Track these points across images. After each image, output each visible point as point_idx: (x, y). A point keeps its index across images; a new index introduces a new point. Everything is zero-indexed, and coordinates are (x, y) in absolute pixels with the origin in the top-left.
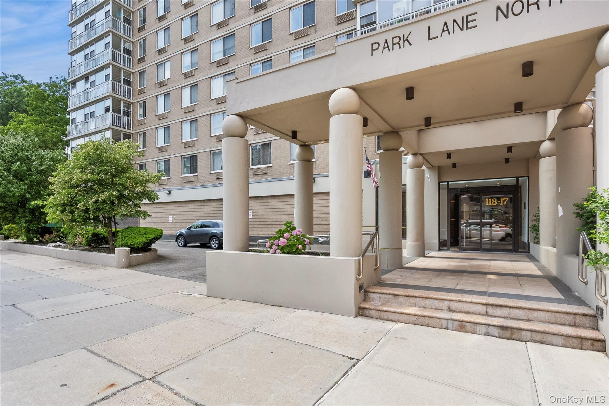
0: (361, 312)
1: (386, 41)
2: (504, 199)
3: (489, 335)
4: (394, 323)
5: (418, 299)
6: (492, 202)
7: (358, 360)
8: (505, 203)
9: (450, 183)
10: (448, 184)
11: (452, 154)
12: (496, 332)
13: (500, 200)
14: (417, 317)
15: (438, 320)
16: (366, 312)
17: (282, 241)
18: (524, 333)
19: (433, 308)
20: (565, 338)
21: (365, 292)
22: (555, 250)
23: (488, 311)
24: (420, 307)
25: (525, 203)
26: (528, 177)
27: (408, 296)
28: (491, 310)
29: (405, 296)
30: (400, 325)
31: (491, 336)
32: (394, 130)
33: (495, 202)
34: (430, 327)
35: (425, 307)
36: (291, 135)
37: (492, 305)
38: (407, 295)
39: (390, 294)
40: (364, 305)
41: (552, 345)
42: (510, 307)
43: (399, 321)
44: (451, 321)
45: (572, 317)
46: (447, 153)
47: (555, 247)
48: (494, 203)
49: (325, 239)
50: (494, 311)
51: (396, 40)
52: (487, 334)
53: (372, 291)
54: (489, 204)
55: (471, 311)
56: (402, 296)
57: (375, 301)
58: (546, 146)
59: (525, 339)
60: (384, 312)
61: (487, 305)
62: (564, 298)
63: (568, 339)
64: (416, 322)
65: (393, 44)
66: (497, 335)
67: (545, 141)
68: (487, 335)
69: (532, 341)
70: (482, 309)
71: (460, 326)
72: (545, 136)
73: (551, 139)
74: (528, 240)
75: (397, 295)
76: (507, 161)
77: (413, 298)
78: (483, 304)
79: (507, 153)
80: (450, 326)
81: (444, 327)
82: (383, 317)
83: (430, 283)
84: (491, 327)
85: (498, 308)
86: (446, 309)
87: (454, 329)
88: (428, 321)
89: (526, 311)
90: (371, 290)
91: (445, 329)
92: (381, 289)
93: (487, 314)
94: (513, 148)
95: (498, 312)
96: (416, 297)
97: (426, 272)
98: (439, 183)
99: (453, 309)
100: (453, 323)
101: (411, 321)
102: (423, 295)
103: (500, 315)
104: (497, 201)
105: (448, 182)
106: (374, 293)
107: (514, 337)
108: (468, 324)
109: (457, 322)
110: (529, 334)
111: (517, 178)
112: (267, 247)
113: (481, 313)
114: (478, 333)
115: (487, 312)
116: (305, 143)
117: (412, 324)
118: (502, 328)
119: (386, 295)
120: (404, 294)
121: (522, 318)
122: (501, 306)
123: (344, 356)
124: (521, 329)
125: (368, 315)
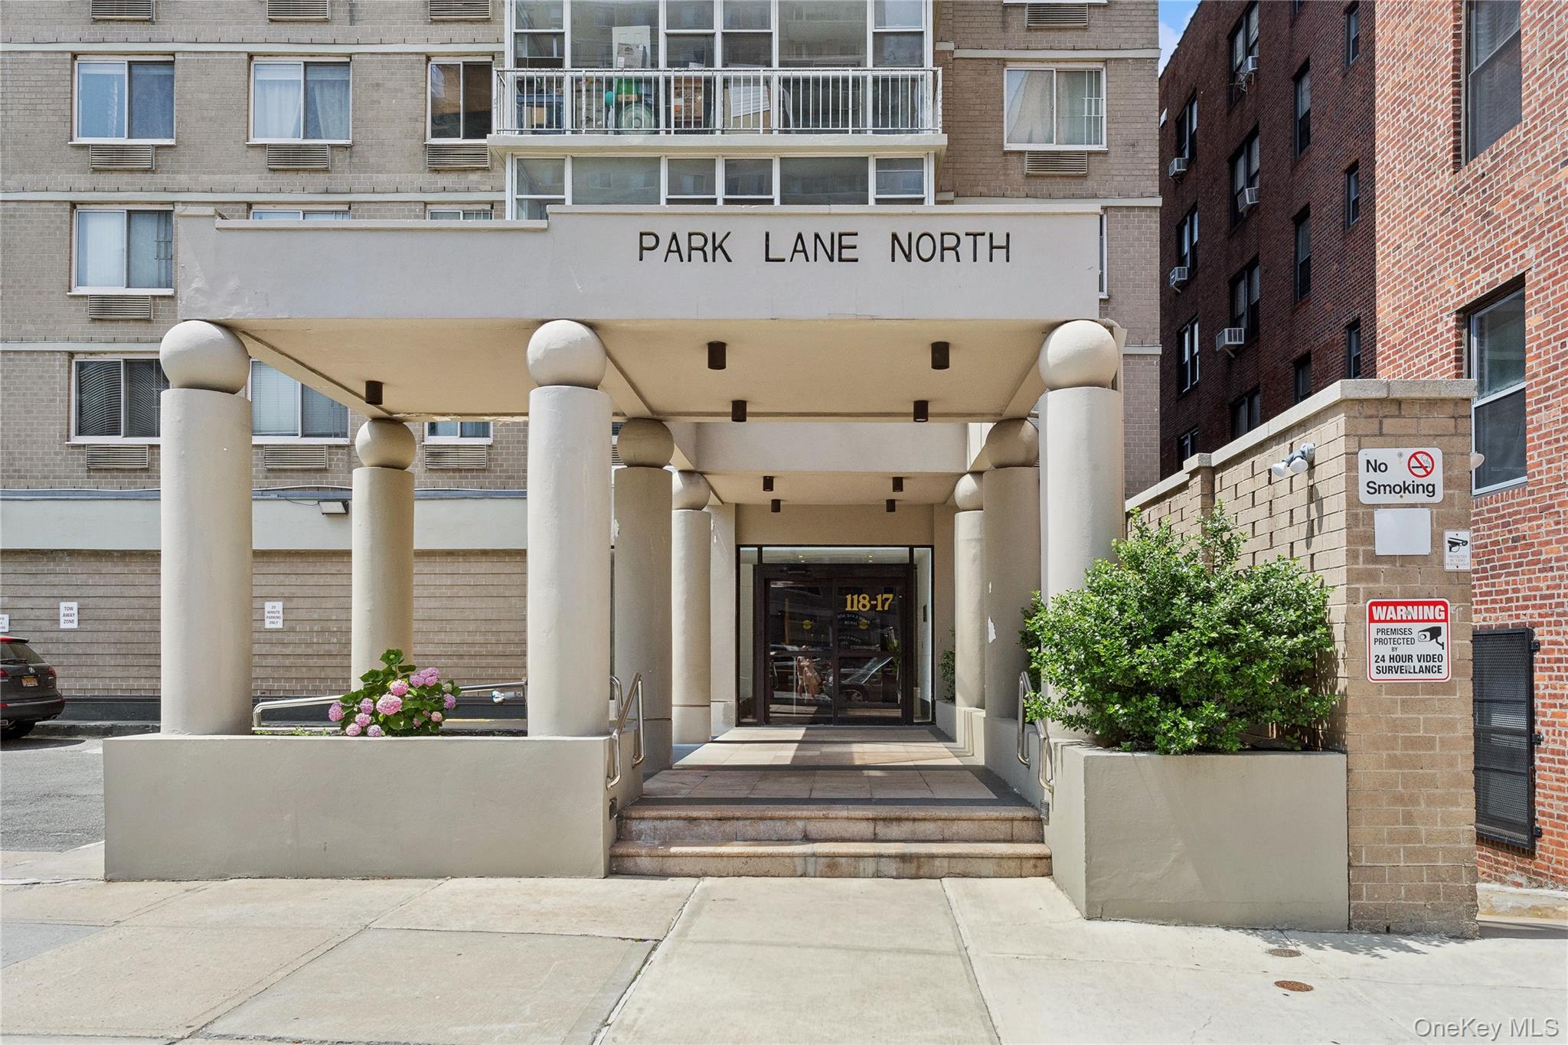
0: (616, 867)
1: (674, 237)
2: (885, 596)
3: (880, 877)
4: (696, 880)
5: (741, 823)
6: (859, 602)
7: (658, 941)
8: (886, 608)
9: (764, 549)
10: (760, 552)
11: (775, 481)
12: (892, 867)
13: (876, 600)
14: (744, 860)
15: (787, 860)
16: (629, 864)
17: (387, 702)
18: (937, 862)
19: (773, 838)
20: (997, 860)
21: (620, 818)
22: (983, 713)
23: (877, 831)
24: (746, 841)
25: (925, 608)
26: (932, 547)
27: (720, 819)
28: (882, 830)
29: (713, 819)
30: (708, 881)
31: (885, 876)
32: (655, 417)
33: (866, 602)
34: (772, 876)
35: (756, 840)
36: (363, 393)
37: (884, 820)
38: (719, 815)
39: (679, 818)
40: (620, 850)
41: (980, 877)
42: (914, 820)
43: (705, 875)
44: (813, 859)
45: (1008, 825)
46: (765, 478)
47: (984, 708)
48: (864, 606)
49: (510, 694)
50: (887, 830)
51: (698, 242)
52: (878, 875)
53: (637, 816)
54: (852, 607)
55: (847, 835)
56: (707, 819)
57: (643, 837)
58: (966, 486)
59: (939, 874)
60: (671, 859)
61: (874, 820)
62: (995, 797)
63: (1003, 862)
64: (742, 872)
65: (691, 249)
66: (894, 874)
67: (965, 474)
68: (878, 877)
69: (950, 875)
70: (866, 828)
71: (829, 866)
72: (965, 466)
73: (977, 474)
74: (933, 696)
75: (695, 819)
76: (891, 505)
77: (732, 822)
78: (868, 819)
79: (894, 491)
80: (811, 870)
81: (799, 873)
82: (668, 871)
83: (754, 792)
84: (884, 859)
85: (894, 823)
86: (800, 837)
87: (818, 874)
88: (766, 865)
89: (940, 823)
90: (634, 814)
91: (801, 876)
92: (657, 810)
93: (875, 839)
94: (904, 481)
95: (895, 830)
96: (738, 819)
97: (733, 773)
98: (738, 547)
99: (814, 835)
100: (816, 863)
101: (731, 870)
102: (754, 814)
103: (897, 838)
104: (869, 602)
105: (760, 547)
106: (642, 819)
107: (921, 873)
108: (843, 860)
109: (823, 859)
110: (945, 862)
111: (911, 548)
112: (333, 720)
113: (865, 837)
114: (862, 874)
115: (875, 834)
116: (391, 413)
117: (734, 876)
118: (903, 858)
119: (670, 822)
120: (711, 816)
121: (932, 838)
122: (899, 820)
123: (623, 939)
124: (932, 856)
125: (633, 869)
